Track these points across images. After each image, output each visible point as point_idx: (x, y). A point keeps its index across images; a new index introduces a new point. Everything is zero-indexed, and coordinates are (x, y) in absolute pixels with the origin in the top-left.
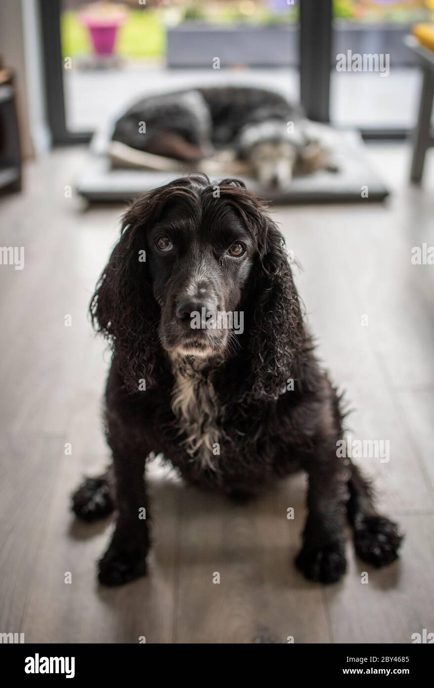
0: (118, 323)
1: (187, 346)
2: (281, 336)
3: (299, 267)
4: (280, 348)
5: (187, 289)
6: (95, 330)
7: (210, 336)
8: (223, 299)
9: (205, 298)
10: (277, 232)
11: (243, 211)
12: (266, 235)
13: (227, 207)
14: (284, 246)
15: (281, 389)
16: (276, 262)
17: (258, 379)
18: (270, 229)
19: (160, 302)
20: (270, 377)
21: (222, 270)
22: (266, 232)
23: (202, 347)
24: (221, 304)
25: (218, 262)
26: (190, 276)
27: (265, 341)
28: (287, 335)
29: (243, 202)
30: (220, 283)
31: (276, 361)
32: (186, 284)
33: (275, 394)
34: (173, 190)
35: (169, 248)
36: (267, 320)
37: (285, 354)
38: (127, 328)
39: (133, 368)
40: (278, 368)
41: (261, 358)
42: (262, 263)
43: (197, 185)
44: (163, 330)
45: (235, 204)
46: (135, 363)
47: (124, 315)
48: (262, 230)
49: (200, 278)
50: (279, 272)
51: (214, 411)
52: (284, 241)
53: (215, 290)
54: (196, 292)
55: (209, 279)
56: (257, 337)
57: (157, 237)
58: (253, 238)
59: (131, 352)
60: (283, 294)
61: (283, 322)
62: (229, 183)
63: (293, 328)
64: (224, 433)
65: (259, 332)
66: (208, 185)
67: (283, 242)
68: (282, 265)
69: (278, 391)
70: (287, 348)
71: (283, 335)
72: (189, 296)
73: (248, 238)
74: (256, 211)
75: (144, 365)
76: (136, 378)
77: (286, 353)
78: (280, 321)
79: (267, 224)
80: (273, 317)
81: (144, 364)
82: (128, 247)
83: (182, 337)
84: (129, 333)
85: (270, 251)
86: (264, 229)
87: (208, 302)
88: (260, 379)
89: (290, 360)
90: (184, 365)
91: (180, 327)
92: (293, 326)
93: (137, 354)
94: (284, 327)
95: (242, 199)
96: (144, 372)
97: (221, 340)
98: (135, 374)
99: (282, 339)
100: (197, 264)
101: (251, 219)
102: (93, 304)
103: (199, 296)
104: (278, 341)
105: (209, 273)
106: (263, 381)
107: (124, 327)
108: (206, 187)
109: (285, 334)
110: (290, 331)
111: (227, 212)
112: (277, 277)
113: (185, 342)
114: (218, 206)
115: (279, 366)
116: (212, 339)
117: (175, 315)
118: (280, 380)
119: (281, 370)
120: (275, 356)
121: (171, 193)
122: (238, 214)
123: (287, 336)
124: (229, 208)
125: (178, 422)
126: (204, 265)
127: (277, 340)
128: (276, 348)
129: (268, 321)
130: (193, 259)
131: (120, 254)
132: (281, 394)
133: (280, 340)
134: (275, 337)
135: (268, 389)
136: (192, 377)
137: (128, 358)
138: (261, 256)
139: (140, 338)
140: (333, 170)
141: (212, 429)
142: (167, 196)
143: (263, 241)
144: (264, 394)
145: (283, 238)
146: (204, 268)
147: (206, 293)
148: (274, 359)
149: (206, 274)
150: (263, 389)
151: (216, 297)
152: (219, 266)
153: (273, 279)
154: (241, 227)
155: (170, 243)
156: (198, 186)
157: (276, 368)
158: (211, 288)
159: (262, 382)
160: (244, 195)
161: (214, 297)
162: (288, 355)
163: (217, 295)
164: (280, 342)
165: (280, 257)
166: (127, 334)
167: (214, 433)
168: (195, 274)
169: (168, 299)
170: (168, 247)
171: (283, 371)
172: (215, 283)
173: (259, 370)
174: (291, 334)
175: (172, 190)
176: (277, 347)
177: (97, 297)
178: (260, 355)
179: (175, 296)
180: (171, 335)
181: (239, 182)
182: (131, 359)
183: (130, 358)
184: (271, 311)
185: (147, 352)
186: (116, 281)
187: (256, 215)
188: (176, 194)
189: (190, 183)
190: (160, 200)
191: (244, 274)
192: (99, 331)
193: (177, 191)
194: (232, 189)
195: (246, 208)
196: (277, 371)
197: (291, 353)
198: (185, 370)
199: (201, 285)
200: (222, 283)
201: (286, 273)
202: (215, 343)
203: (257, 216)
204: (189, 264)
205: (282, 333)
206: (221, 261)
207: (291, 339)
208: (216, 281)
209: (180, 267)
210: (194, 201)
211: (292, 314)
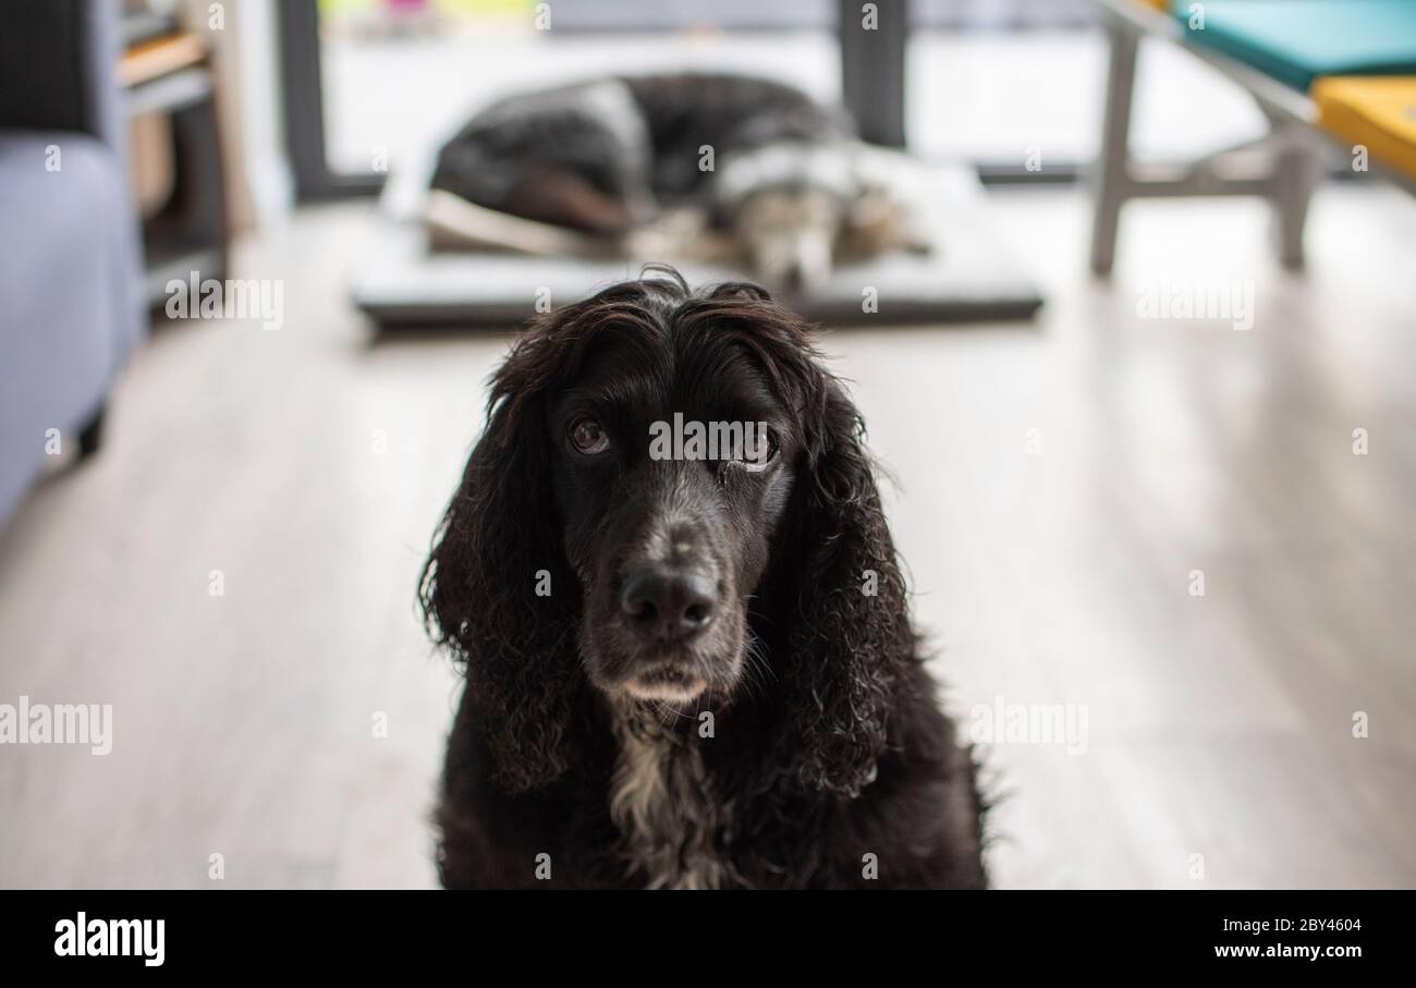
0: (480, 624)
1: (648, 680)
2: (862, 647)
3: (897, 485)
4: (861, 677)
5: (648, 546)
6: (431, 640)
7: (703, 655)
8: (730, 565)
9: (688, 565)
10: (847, 403)
11: (768, 356)
12: (823, 412)
13: (733, 348)
14: (864, 436)
15: (865, 772)
16: (849, 474)
17: (812, 750)
18: (829, 396)
19: (583, 573)
20: (838, 745)
21: (725, 496)
22: (824, 404)
23: (684, 681)
24: (725, 577)
25: (715, 477)
26: (652, 512)
27: (826, 660)
28: (876, 645)
29: (769, 335)
30: (720, 526)
31: (852, 706)
32: (645, 534)
33: (852, 786)
34: (606, 310)
35: (601, 446)
36: (830, 609)
37: (872, 690)
38: (501, 638)
39: (515, 733)
40: (857, 722)
41: (817, 701)
42: (816, 475)
43: (661, 298)
44: (590, 642)
45: (749, 340)
46: (520, 720)
47: (494, 607)
48: (813, 399)
49: (674, 517)
50: (857, 497)
51: (708, 815)
52: (863, 425)
53: (710, 544)
54: (668, 551)
55: (696, 518)
56: (806, 650)
57: (572, 418)
58: (793, 420)
59: (510, 694)
60: (865, 548)
61: (866, 615)
62: (734, 292)
63: (889, 628)
64: (731, 866)
65: (812, 639)
66: (685, 296)
67: (860, 427)
68: (862, 480)
69: (860, 777)
70: (878, 676)
71: (868, 646)
72: (651, 561)
73: (783, 419)
74: (799, 355)
75: (540, 726)
76: (522, 757)
77: (874, 687)
78: (858, 611)
79: (825, 385)
80: (844, 601)
81: (542, 723)
82: (504, 444)
83: (637, 657)
84: (506, 650)
85: (832, 446)
86: (818, 396)
87: (697, 574)
88: (815, 751)
89: (885, 704)
90: (638, 713)
91: (631, 635)
92: (889, 624)
93: (525, 698)
94: (868, 626)
95: (766, 329)
96: (541, 744)
97: (729, 663)
98: (518, 746)
99: (866, 655)
100: (667, 484)
101: (789, 376)
102: (427, 579)
103: (676, 560)
104: (856, 659)
105: (695, 505)
106: (824, 755)
107: (494, 636)
108: (682, 303)
109: (873, 642)
110: (883, 635)
111: (732, 361)
112: (852, 508)
113: (643, 671)
114: (713, 347)
115: (860, 719)
116: (708, 661)
117: (620, 606)
118: (863, 752)
119: (865, 729)
120: (850, 695)
121: (602, 317)
122: (759, 364)
123: (876, 648)
124: (736, 351)
125: (625, 847)
126: (685, 487)
127: (852, 658)
128: (851, 675)
129: (832, 613)
130: (657, 472)
131: (485, 464)
132: (865, 783)
133: (861, 656)
134: (850, 651)
135: (836, 774)
136: (658, 738)
137: (504, 707)
138: (813, 458)
139: (531, 662)
140: (920, 251)
141: (704, 860)
142: (593, 326)
143: (816, 424)
144: (825, 786)
145: (860, 418)
146: (685, 493)
147: (690, 554)
148: (846, 702)
149: (688, 507)
150: (823, 773)
151: (714, 561)
152: (718, 487)
153: (842, 513)
154: (766, 393)
155: (602, 434)
156: (663, 301)
157: (852, 725)
158: (703, 539)
159: (820, 756)
160: (770, 318)
161: (710, 563)
162: (880, 691)
163: (717, 556)
164: (860, 660)
165: (858, 462)
166: (501, 652)
167: (708, 869)
168: (664, 507)
169: (602, 568)
170: (596, 444)
171: (868, 728)
172: (711, 530)
173: (813, 728)
174: (885, 641)
175: (603, 310)
176: (855, 675)
177: (434, 565)
178: (814, 693)
179: (617, 562)
180: (610, 652)
181: (757, 290)
182: (511, 708)
183: (508, 707)
184: (839, 590)
185: (547, 695)
186: (475, 526)
187: (799, 365)
188: (615, 319)
189: (644, 294)
190: (577, 333)
191: (776, 501)
192: (440, 643)
193: (614, 312)
194: (742, 306)
195: (777, 350)
196: (855, 729)
197: (886, 685)
198: (641, 726)
199: (679, 535)
200: (725, 526)
201: (870, 500)
202: (715, 671)
203: (802, 367)
204: (649, 485)
205: (865, 641)
206: (722, 475)
207: (887, 654)
208: (712, 523)
209: (628, 491)
210: (653, 333)
211: (885, 595)
